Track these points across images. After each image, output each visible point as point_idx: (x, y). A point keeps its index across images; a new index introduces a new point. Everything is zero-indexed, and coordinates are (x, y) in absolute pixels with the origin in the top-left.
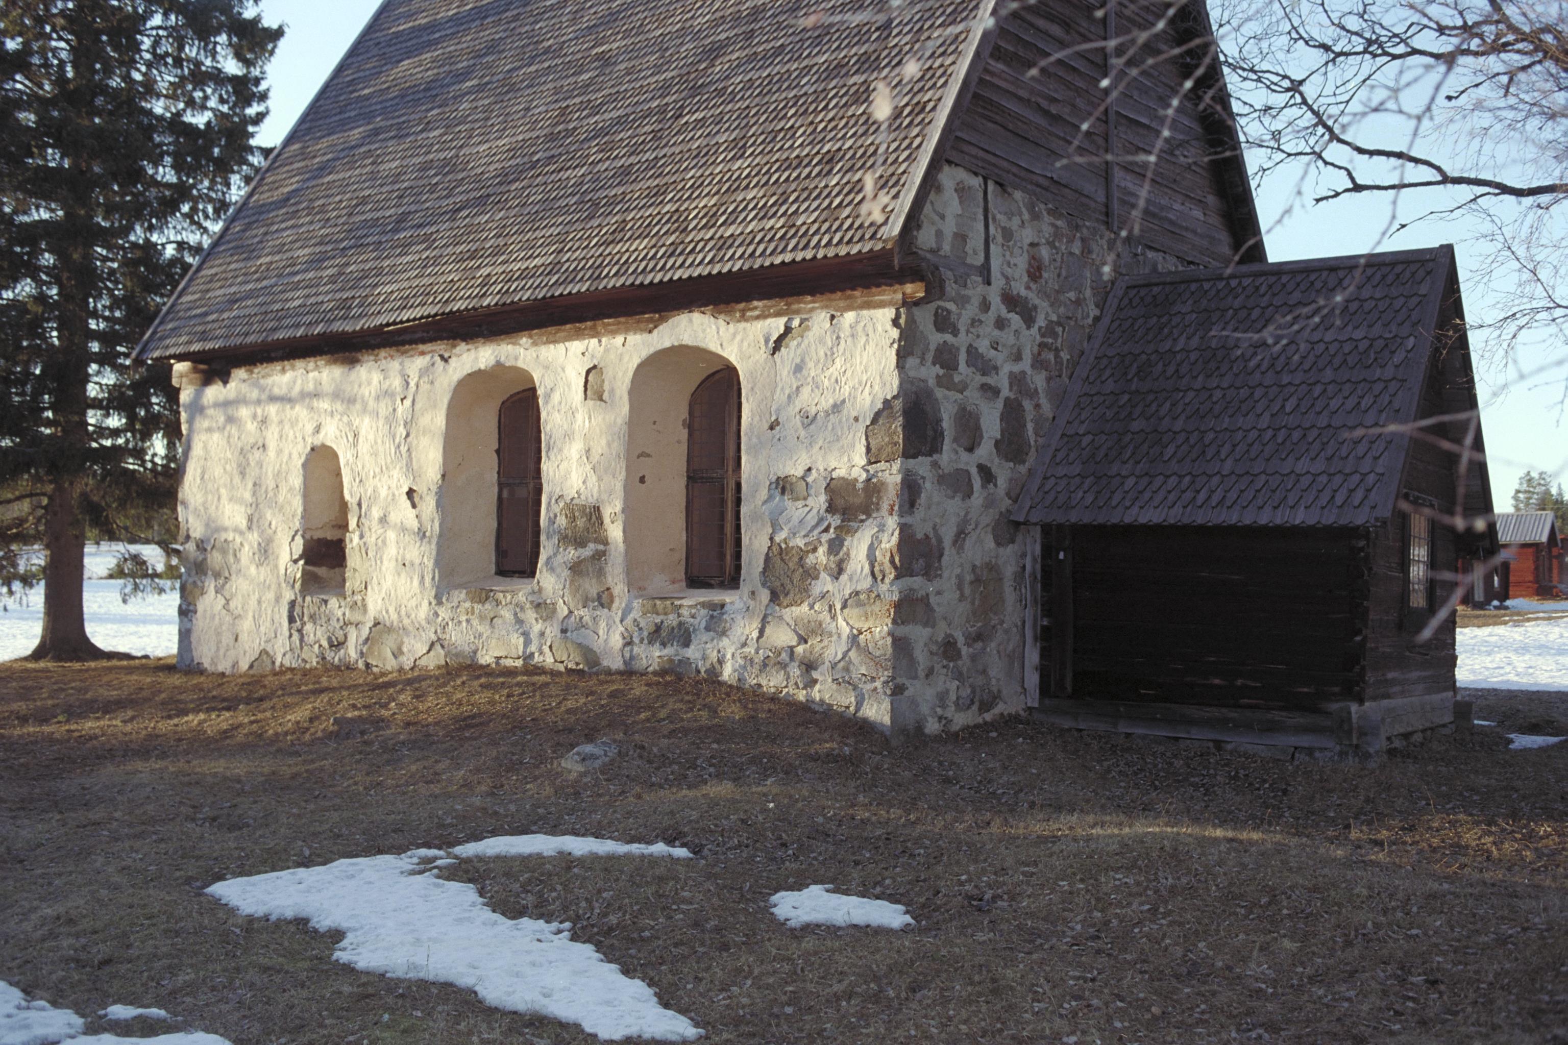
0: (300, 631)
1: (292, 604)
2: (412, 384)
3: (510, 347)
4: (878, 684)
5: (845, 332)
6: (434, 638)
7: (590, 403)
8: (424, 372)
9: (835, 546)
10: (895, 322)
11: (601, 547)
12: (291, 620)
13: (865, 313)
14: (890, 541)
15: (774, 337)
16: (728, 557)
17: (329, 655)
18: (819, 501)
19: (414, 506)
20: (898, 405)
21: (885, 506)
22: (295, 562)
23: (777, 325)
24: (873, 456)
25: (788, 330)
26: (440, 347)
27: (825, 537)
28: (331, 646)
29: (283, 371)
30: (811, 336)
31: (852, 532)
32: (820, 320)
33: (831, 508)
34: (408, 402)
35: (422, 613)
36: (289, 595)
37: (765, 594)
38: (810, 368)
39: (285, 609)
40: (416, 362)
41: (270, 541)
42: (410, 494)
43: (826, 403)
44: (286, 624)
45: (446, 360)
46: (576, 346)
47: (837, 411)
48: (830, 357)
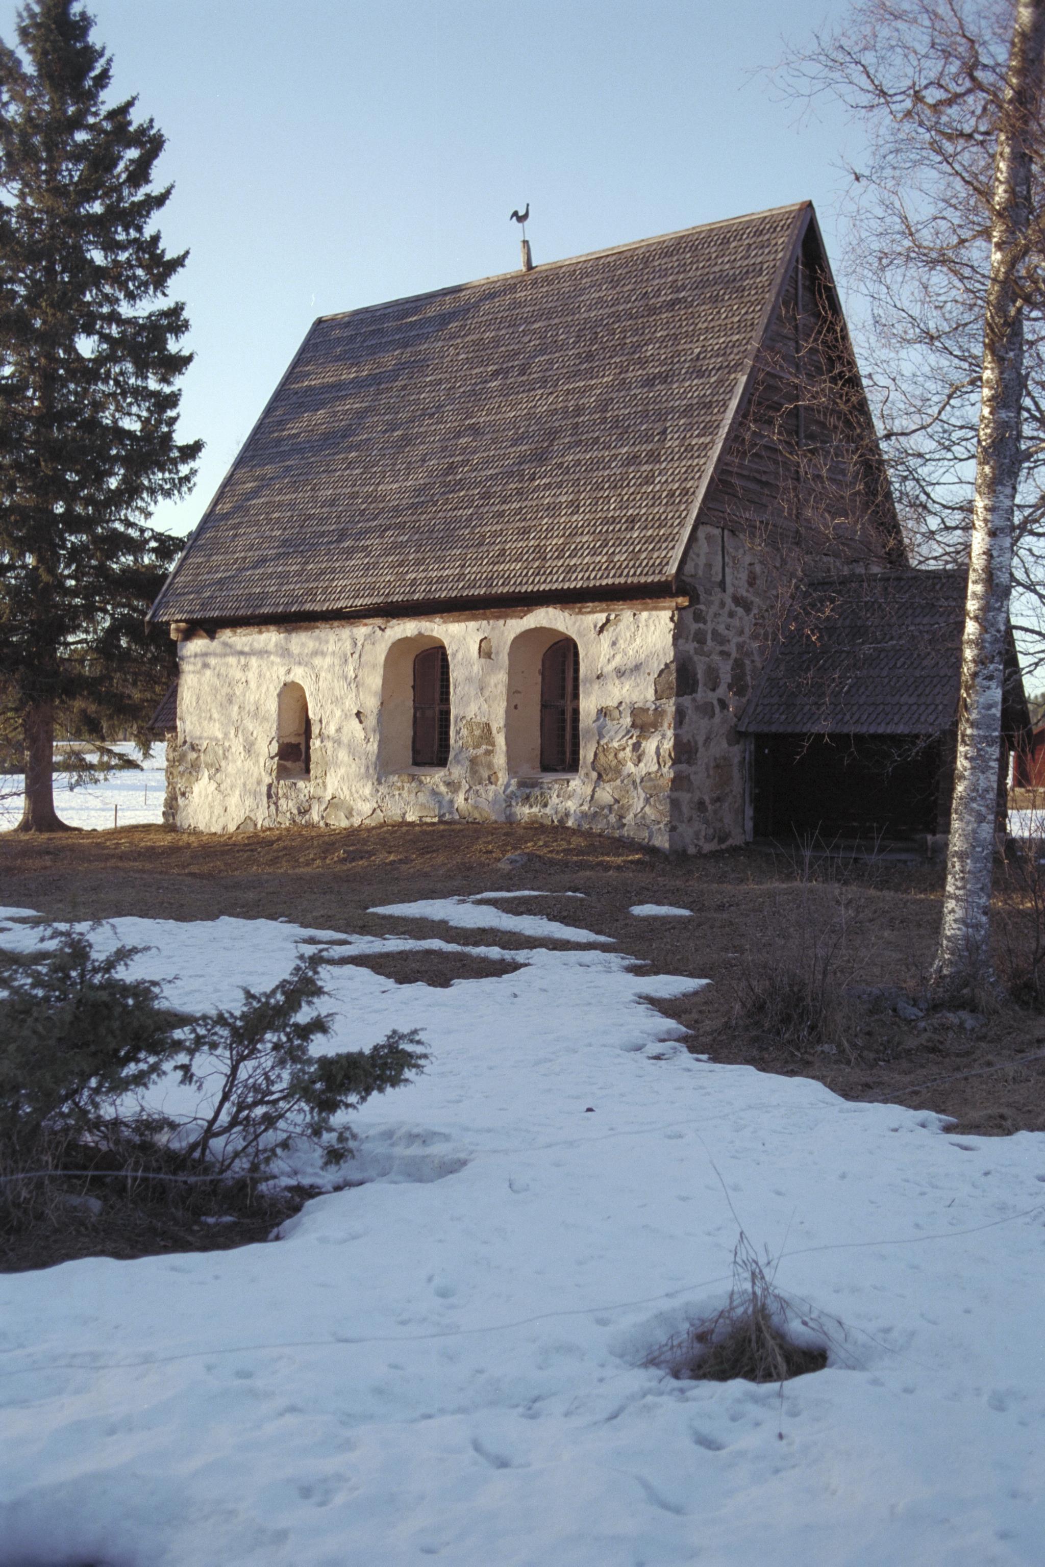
0: (276, 804)
1: (270, 786)
2: (359, 644)
3: (428, 624)
4: (662, 826)
5: (642, 624)
6: (375, 806)
7: (483, 660)
8: (367, 637)
9: (636, 747)
10: (672, 619)
11: (490, 748)
12: (269, 796)
13: (654, 613)
14: (668, 745)
15: (600, 624)
16: (568, 754)
17: (298, 819)
18: (627, 721)
19: (361, 722)
20: (673, 667)
21: (666, 725)
22: (272, 758)
23: (601, 617)
24: (658, 696)
25: (608, 620)
26: (379, 621)
27: (630, 742)
28: (300, 813)
29: (260, 632)
30: (622, 626)
31: (647, 738)
32: (627, 615)
33: (633, 725)
34: (356, 656)
35: (367, 790)
36: (267, 780)
37: (594, 775)
38: (621, 644)
39: (264, 789)
40: (362, 631)
41: (252, 744)
42: (358, 714)
43: (631, 664)
44: (265, 799)
45: (383, 630)
46: (472, 625)
47: (637, 667)
48: (633, 637)
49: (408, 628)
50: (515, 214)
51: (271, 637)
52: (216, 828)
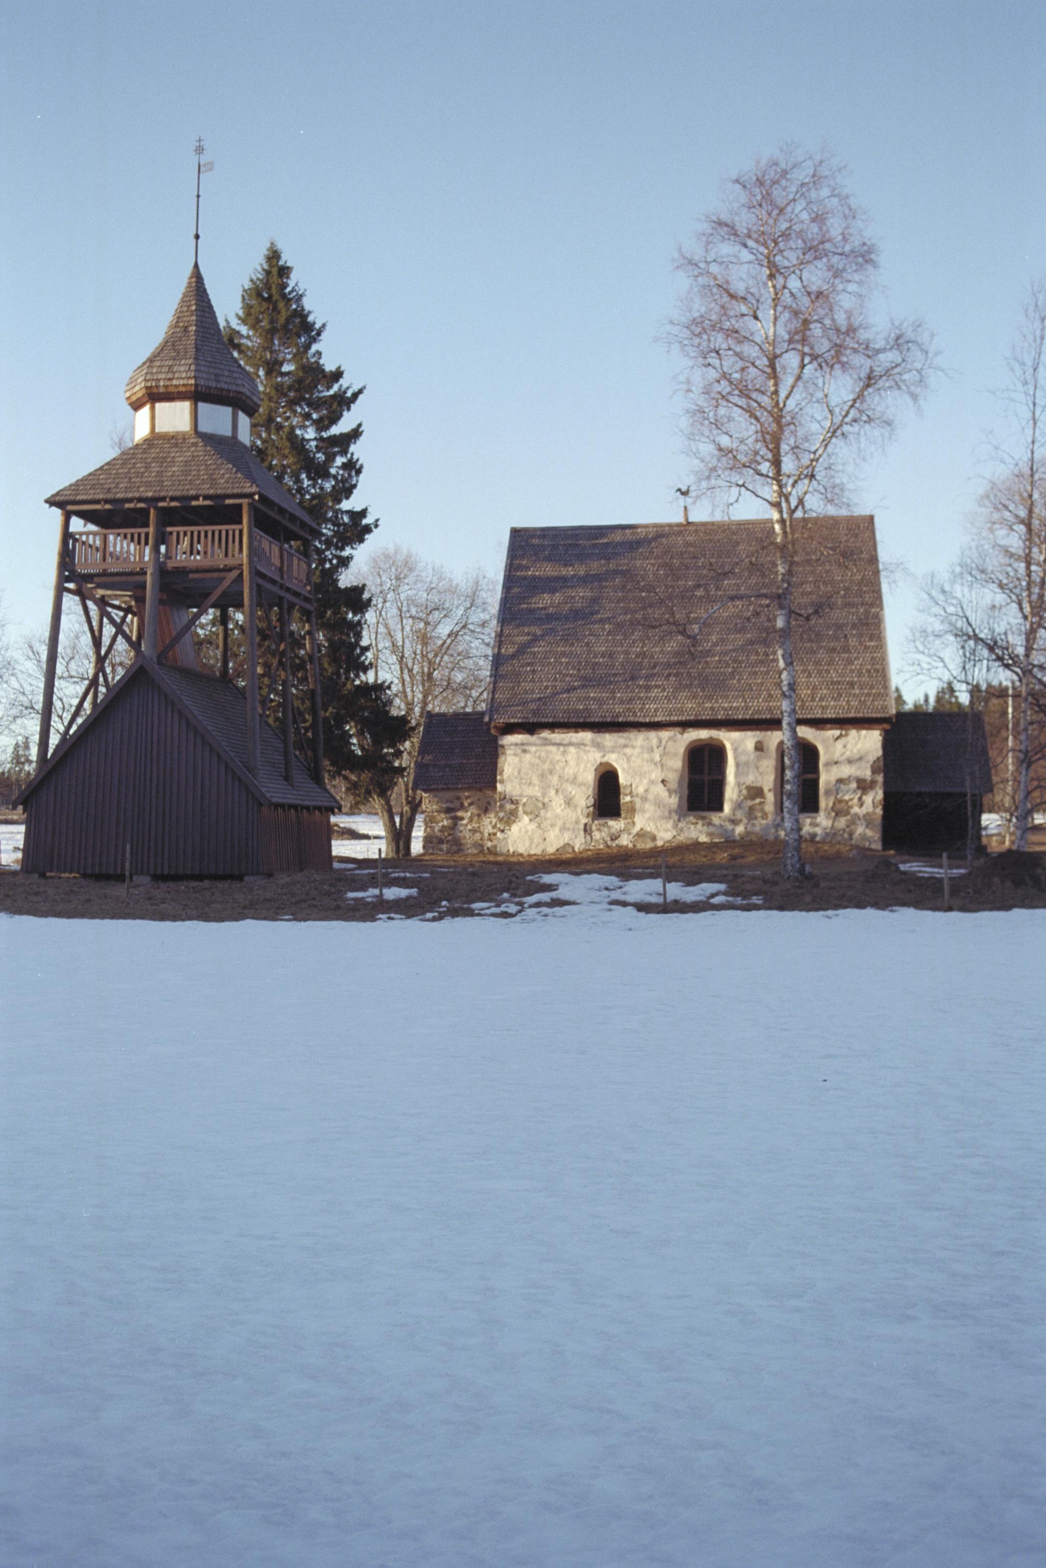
0: (590, 834)
1: (586, 825)
2: (664, 742)
3: (712, 732)
5: (862, 737)
6: (676, 834)
7: (757, 753)
8: (670, 738)
9: (860, 799)
10: (881, 735)
11: (763, 800)
12: (585, 830)
13: (870, 732)
14: (880, 797)
15: (835, 737)
17: (609, 843)
18: (854, 785)
19: (665, 786)
20: (882, 759)
21: (878, 787)
22: (588, 808)
23: (837, 733)
24: (874, 772)
25: (841, 735)
26: (678, 729)
27: (857, 796)
28: (612, 840)
29: (577, 732)
30: (850, 738)
31: (867, 794)
32: (853, 733)
33: (858, 788)
34: (661, 749)
35: (670, 825)
36: (584, 821)
37: (833, 814)
38: (849, 746)
39: (582, 827)
40: (665, 734)
41: (571, 799)
42: (663, 781)
43: (857, 756)
44: (582, 833)
45: (682, 734)
46: (749, 733)
47: (860, 759)
48: (856, 744)
49: (704, 734)
50: (679, 490)
51: (586, 736)
52: (536, 850)
